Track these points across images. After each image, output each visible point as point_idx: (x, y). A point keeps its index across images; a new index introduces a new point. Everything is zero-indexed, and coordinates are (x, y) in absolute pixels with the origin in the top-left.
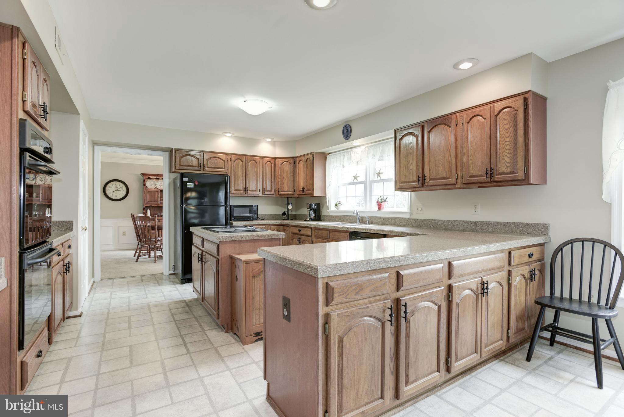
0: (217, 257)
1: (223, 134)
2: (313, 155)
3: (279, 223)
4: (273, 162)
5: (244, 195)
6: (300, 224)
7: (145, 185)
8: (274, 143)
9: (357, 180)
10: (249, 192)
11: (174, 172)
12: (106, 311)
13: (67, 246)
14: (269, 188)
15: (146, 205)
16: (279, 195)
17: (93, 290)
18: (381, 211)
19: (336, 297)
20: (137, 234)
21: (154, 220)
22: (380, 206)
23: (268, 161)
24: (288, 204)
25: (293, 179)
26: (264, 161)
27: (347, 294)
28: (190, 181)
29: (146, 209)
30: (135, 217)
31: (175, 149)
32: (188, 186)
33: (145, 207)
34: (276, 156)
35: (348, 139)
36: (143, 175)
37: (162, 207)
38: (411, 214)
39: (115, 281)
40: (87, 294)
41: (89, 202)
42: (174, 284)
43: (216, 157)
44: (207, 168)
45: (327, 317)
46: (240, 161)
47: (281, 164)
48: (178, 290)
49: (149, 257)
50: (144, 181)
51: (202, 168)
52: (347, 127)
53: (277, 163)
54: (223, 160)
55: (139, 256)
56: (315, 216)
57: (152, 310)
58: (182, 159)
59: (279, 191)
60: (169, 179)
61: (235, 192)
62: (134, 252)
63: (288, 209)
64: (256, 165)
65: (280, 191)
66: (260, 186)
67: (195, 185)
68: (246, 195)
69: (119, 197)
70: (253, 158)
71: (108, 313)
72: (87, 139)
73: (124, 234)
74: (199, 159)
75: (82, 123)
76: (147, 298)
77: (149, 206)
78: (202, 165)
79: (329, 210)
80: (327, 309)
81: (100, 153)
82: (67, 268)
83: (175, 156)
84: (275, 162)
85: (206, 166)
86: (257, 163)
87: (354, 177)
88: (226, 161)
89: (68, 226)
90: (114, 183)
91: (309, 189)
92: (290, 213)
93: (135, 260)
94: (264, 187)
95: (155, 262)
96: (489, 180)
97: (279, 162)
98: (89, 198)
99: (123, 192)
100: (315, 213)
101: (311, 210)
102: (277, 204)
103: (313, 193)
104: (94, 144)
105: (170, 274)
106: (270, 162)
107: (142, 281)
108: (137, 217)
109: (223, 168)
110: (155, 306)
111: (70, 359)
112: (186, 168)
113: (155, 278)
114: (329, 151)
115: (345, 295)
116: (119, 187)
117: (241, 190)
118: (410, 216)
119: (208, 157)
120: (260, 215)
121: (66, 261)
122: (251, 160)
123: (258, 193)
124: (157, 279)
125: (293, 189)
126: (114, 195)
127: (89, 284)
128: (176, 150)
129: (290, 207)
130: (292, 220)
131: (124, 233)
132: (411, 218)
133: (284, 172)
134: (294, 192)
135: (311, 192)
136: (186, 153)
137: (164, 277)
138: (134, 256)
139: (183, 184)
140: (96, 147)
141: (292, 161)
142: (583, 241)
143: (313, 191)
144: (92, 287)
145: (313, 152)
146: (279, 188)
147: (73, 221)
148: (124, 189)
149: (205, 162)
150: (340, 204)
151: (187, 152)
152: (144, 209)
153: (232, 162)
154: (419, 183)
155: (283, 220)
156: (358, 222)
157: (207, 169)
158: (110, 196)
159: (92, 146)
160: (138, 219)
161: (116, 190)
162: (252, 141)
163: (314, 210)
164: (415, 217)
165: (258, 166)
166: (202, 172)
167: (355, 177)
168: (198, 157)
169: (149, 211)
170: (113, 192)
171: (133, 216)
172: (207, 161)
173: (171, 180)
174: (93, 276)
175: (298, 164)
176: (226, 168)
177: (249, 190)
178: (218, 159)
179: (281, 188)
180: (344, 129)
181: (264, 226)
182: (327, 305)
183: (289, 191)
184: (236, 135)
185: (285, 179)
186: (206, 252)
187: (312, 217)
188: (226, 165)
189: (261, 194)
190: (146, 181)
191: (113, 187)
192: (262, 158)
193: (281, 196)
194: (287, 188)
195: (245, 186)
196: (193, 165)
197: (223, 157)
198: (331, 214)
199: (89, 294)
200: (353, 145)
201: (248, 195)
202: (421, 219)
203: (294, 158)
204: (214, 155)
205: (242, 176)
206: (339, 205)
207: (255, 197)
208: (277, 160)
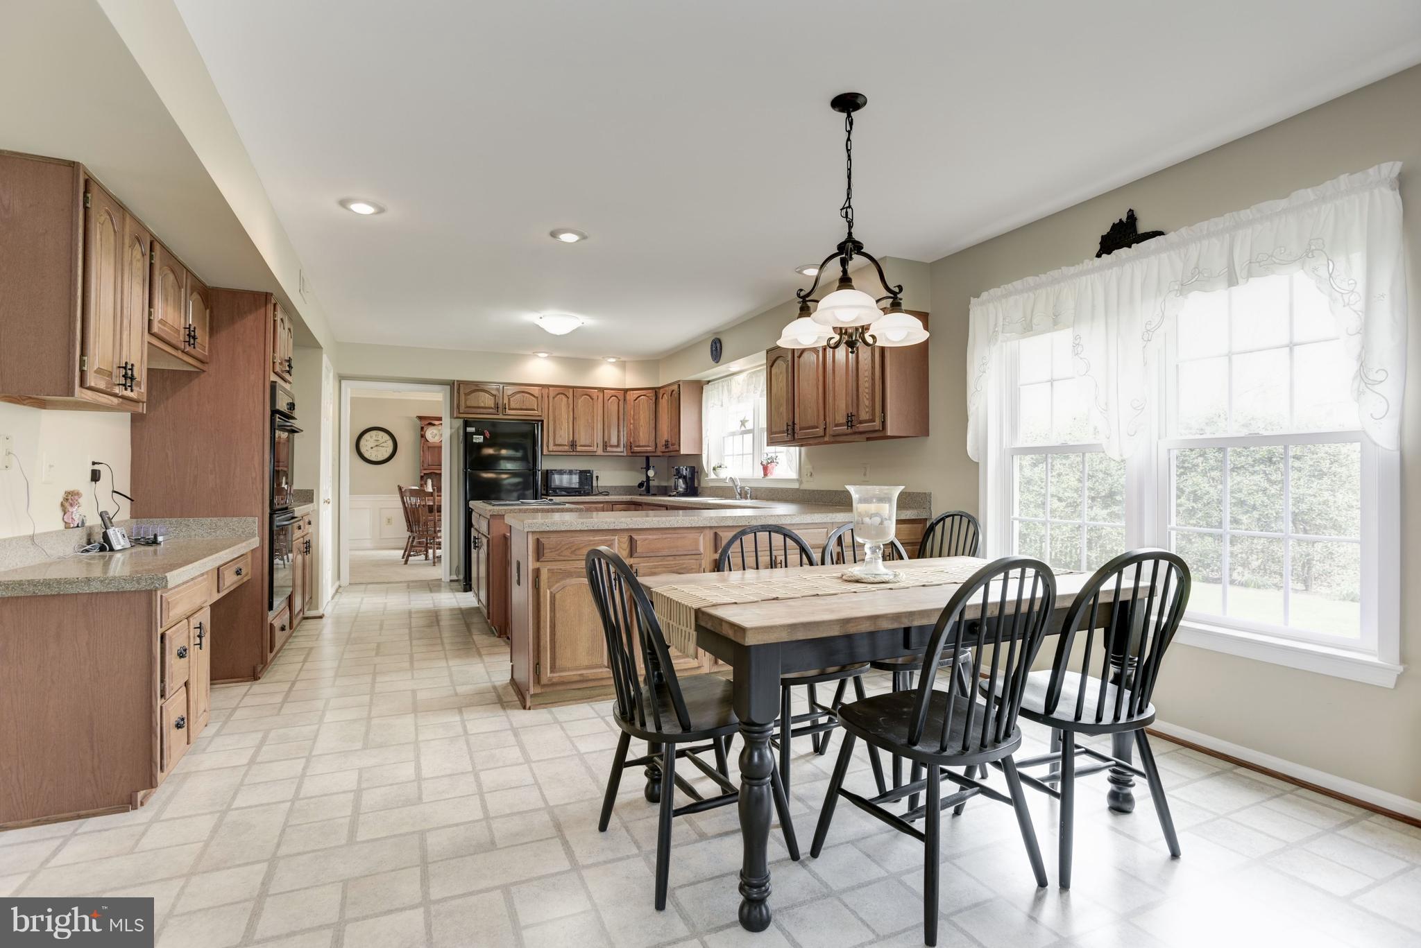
0: (487, 535)
1: (535, 354)
2: (679, 385)
3: (628, 500)
4: (621, 398)
5: (571, 453)
6: (660, 500)
7: (423, 436)
8: (622, 365)
9: (745, 427)
10: (579, 448)
11: (457, 418)
12: (354, 615)
13: (307, 521)
14: (614, 441)
15: (425, 472)
16: (632, 453)
17: (337, 596)
18: (767, 478)
19: (547, 553)
20: (408, 520)
21: (432, 496)
22: (765, 469)
23: (612, 396)
24: (648, 468)
25: (654, 425)
26: (605, 396)
27: (560, 551)
28: (477, 433)
29: (425, 478)
30: (403, 490)
31: (458, 381)
32: (474, 441)
33: (422, 474)
34: (627, 387)
35: (717, 362)
36: (420, 418)
37: (441, 474)
38: (800, 481)
39: (369, 586)
40: (330, 598)
41: (333, 465)
42: (453, 592)
43: (523, 392)
44: (509, 410)
45: (537, 572)
46: (563, 396)
47: (635, 400)
48: (456, 598)
49: (427, 558)
50: (422, 428)
51: (500, 409)
52: (715, 343)
53: (628, 398)
54: (534, 396)
55: (409, 555)
56: (686, 489)
57: (413, 616)
58: (469, 397)
59: (631, 446)
60: (451, 428)
61: (556, 448)
62: (403, 551)
63: (648, 477)
64: (591, 404)
65: (633, 446)
66: (598, 439)
67: (484, 438)
68: (574, 453)
69: (380, 458)
70: (586, 391)
71: (357, 616)
72: (331, 375)
73: (389, 521)
74: (495, 396)
75: (325, 358)
76: (410, 604)
77: (431, 473)
78: (500, 406)
79: (709, 478)
80: (538, 565)
81: (349, 390)
82: (307, 547)
83: (459, 393)
84: (625, 397)
85: (507, 407)
86: (592, 399)
87: (741, 421)
88: (540, 398)
89: (308, 496)
90: (373, 433)
91: (674, 442)
92: (652, 483)
93: (403, 563)
94: (606, 439)
95: (434, 565)
96: (850, 430)
97: (631, 396)
98: (334, 459)
99: (388, 449)
100: (685, 482)
101: (680, 478)
102: (631, 468)
103: (679, 450)
104: (341, 378)
105: (451, 581)
106: (615, 396)
107: (408, 587)
108: (406, 490)
109: (534, 410)
110: (417, 612)
111: (311, 649)
112: (474, 410)
113: (429, 585)
114: (708, 377)
115: (557, 552)
116: (381, 441)
117: (565, 445)
118: (800, 485)
119: (510, 392)
120: (601, 487)
121: (307, 539)
122: (583, 395)
123: (595, 449)
124: (433, 586)
125: (654, 443)
126: (373, 455)
127: (332, 586)
128: (460, 383)
129: (651, 473)
130: (654, 495)
131: (389, 519)
132: (801, 488)
133: (639, 413)
134: (656, 447)
135: (676, 447)
136: (477, 387)
137: (443, 584)
138: (403, 558)
139: (467, 436)
140: (343, 383)
141: (651, 394)
142: (953, 516)
143: (679, 446)
144: (337, 591)
145: (679, 381)
146: (632, 440)
147: (313, 490)
148: (390, 443)
149: (506, 401)
150: (720, 467)
151: (477, 385)
152: (422, 477)
153: (551, 399)
154: (788, 434)
155: (640, 495)
156: (738, 497)
157: (508, 412)
158: (367, 455)
159: (338, 381)
160: (408, 494)
161: (377, 446)
162: (583, 363)
163: (684, 478)
164: (806, 486)
165: (595, 403)
166: (501, 416)
167: (743, 423)
168: (494, 392)
169: (429, 482)
170: (372, 448)
171: (400, 489)
172: (509, 399)
173: (453, 430)
174: (339, 578)
175: (661, 400)
176: (540, 409)
177: (578, 444)
178: (526, 395)
179: (634, 441)
180: (712, 345)
181: (602, 505)
182: (538, 560)
183: (649, 446)
184: (556, 354)
185: (642, 426)
186: (482, 534)
187: (680, 490)
188: (540, 404)
189: (600, 452)
190: (425, 429)
191: (372, 440)
192: (602, 390)
193: (634, 454)
194: (644, 439)
195: (571, 439)
196: (487, 406)
197: (536, 391)
198: (711, 484)
199: (333, 598)
200: (729, 371)
201: (578, 454)
202: (809, 490)
203: (656, 391)
204: (524, 389)
205: (568, 423)
206: (718, 470)
207: (591, 455)
208: (628, 393)
